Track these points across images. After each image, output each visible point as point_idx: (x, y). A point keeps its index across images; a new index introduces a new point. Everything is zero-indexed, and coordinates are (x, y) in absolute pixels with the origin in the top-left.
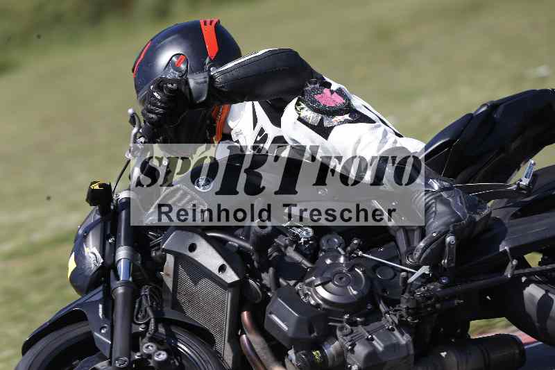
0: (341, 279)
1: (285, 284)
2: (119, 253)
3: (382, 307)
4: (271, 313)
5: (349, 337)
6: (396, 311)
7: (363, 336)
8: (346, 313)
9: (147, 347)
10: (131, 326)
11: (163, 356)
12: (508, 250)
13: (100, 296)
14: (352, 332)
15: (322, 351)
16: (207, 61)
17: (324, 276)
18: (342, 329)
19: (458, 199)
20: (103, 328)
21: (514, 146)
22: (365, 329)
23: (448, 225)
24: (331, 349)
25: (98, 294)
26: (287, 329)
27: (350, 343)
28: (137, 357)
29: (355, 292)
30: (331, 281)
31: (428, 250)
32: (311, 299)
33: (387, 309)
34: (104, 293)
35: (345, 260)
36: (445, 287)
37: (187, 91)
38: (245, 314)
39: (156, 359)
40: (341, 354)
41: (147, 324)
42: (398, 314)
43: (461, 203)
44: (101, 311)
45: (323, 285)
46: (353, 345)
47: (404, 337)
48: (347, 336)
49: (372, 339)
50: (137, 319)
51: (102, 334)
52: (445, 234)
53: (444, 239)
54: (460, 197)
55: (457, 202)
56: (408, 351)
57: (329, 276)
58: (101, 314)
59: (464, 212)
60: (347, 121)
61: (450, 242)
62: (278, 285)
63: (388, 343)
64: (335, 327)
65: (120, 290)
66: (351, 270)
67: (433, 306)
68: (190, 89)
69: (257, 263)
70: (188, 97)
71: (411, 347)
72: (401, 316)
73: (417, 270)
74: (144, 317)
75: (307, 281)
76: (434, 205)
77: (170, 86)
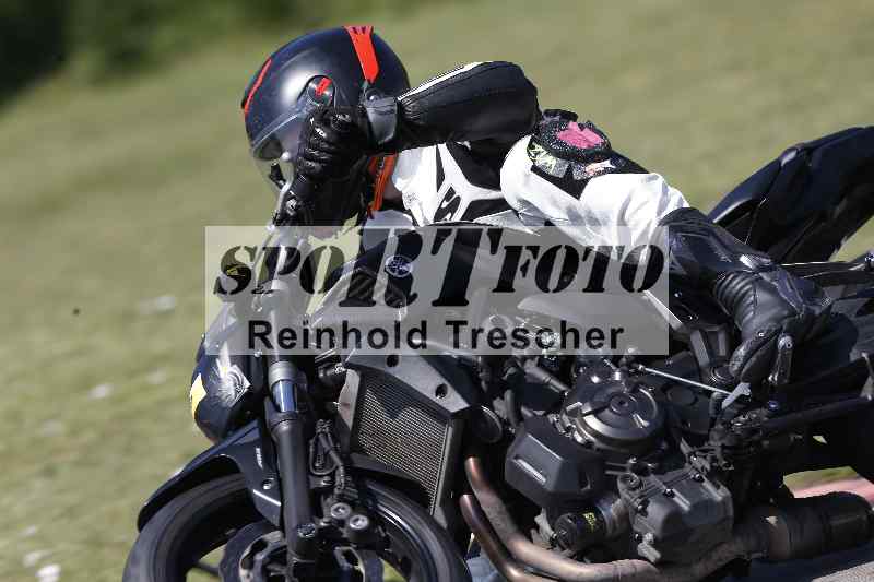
0: (621, 403)
1: (529, 414)
2: (274, 372)
3: (685, 447)
4: (517, 457)
5: (637, 491)
6: (705, 451)
7: (658, 490)
8: (632, 456)
9: (335, 510)
10: (308, 479)
11: (362, 523)
12: (867, 359)
13: (255, 435)
14: (641, 484)
15: (598, 513)
16: (365, 85)
17: (596, 400)
18: (625, 479)
19: (787, 284)
20: (266, 482)
21: (838, 210)
22: (660, 479)
23: (778, 320)
24: (611, 510)
25: (251, 433)
26: (544, 480)
27: (639, 501)
28: (323, 524)
29: (645, 423)
30: (606, 407)
31: (753, 359)
32: (576, 435)
33: (690, 449)
34: (260, 431)
35: (623, 377)
36: (775, 414)
37: (366, 126)
38: (471, 461)
39: (353, 526)
40: (625, 518)
41: (332, 475)
42: (709, 456)
43: (792, 288)
44: (259, 457)
45: (596, 413)
46: (645, 503)
47: (720, 491)
48: (634, 489)
49: (672, 495)
50: (315, 468)
51: (266, 492)
52: (777, 333)
53: (776, 342)
54: (788, 280)
55: (786, 287)
56: (726, 511)
57: (603, 400)
58: (260, 463)
59: (798, 302)
60: (606, 171)
61: (784, 347)
62: (520, 418)
63: (697, 500)
64: (616, 477)
65: (285, 427)
66: (635, 390)
67: (758, 443)
68: (369, 123)
69: (486, 383)
70: (368, 135)
71: (730, 505)
72: (714, 459)
73: (731, 391)
74: (324, 467)
75: (569, 408)
76: (751, 292)
77: (340, 117)
